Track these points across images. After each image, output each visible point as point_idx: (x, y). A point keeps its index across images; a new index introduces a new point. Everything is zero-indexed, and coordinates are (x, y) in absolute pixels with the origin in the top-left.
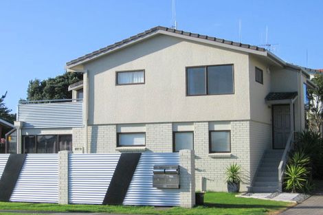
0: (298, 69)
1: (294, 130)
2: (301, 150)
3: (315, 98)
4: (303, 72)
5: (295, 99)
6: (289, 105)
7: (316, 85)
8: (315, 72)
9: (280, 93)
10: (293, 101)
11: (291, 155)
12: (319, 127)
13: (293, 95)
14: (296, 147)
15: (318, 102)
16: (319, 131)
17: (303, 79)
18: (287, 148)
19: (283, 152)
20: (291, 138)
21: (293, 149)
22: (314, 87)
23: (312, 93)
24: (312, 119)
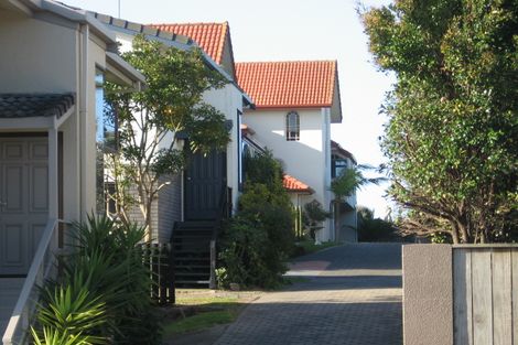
0: (75, 21)
1: (61, 215)
2: (78, 280)
3: (136, 115)
4: (95, 32)
5: (65, 116)
6: (46, 134)
7: (138, 73)
8: (141, 32)
9: (18, 97)
10: (58, 123)
11: (45, 296)
12: (148, 208)
13: (61, 102)
14: (64, 271)
15: (145, 130)
16: (148, 221)
17: (95, 54)
18: (35, 274)
19: (20, 288)
20: (49, 238)
21: (54, 277)
22: (135, 80)
23: (126, 97)
24: (126, 183)
